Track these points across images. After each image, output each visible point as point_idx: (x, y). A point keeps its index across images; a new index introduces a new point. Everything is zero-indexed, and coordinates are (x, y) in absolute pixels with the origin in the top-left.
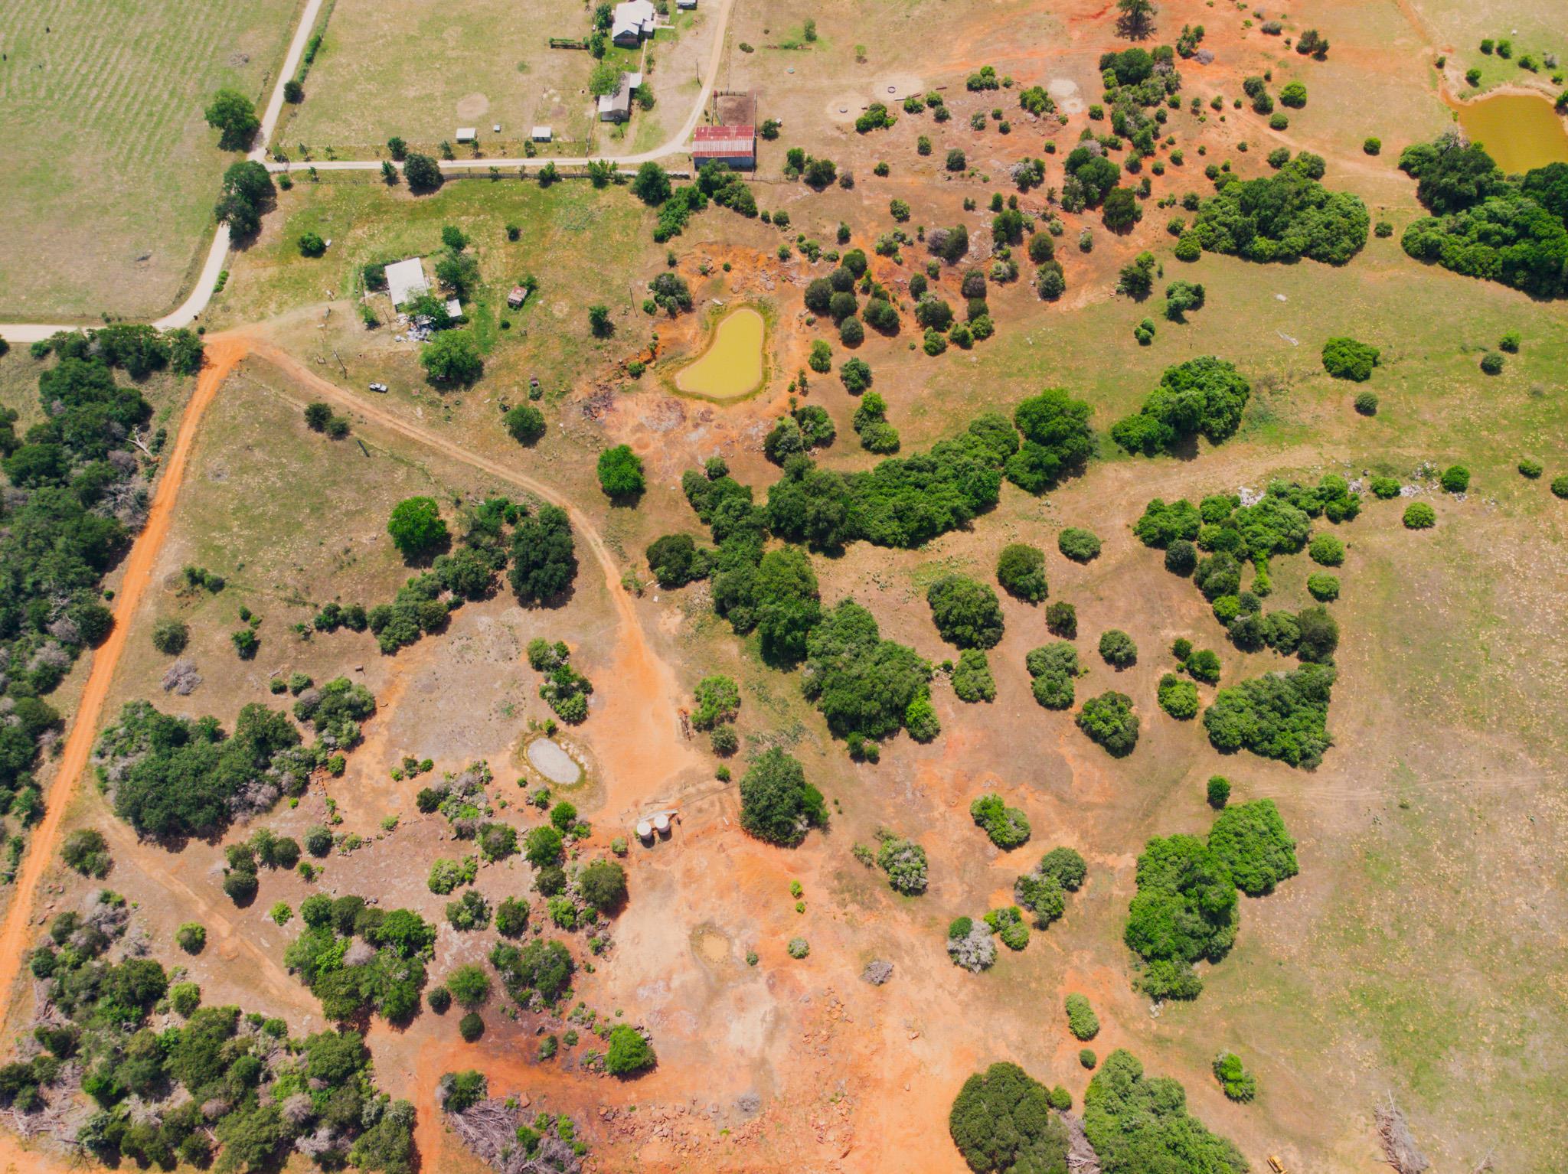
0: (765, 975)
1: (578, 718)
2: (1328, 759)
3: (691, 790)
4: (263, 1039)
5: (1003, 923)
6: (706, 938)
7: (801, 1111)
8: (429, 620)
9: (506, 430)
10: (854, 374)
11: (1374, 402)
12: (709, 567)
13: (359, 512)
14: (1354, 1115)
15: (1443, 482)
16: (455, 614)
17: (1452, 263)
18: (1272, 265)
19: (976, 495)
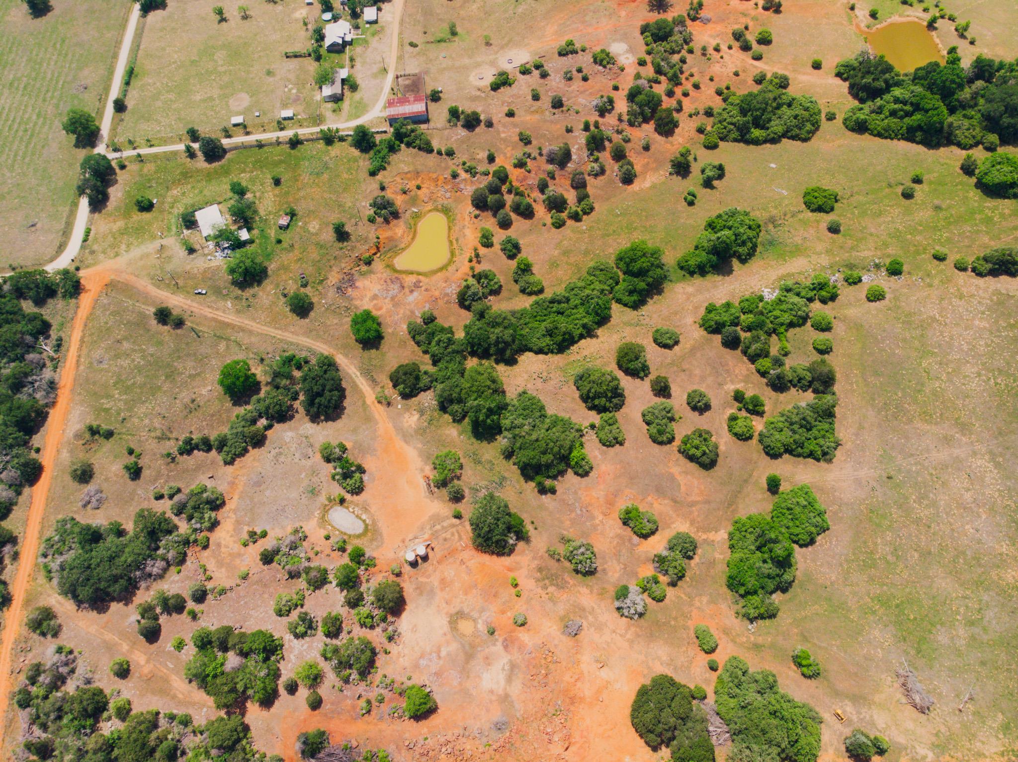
0: (501, 640)
1: (358, 490)
2: (838, 453)
3: (438, 527)
4: (177, 729)
5: (648, 585)
6: (459, 621)
7: (535, 725)
8: (252, 439)
9: (288, 309)
10: (509, 246)
11: (839, 225)
12: (431, 382)
13: (198, 374)
14: (883, 676)
15: (887, 270)
16: (269, 433)
17: (876, 132)
18: (764, 146)
19: (597, 314)
